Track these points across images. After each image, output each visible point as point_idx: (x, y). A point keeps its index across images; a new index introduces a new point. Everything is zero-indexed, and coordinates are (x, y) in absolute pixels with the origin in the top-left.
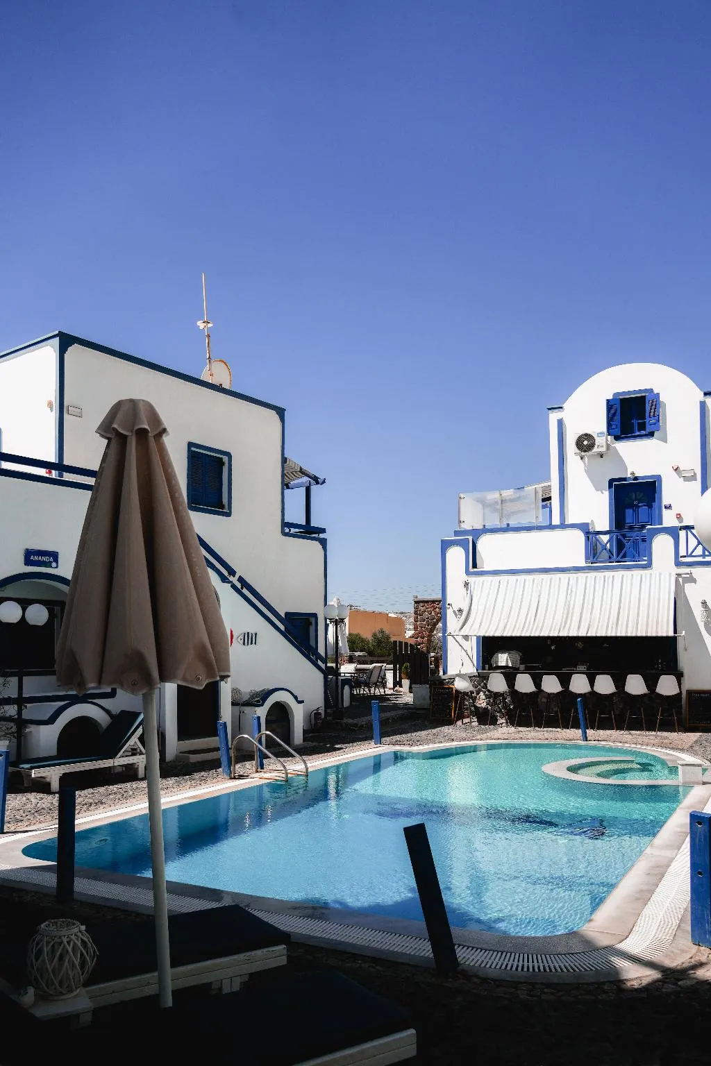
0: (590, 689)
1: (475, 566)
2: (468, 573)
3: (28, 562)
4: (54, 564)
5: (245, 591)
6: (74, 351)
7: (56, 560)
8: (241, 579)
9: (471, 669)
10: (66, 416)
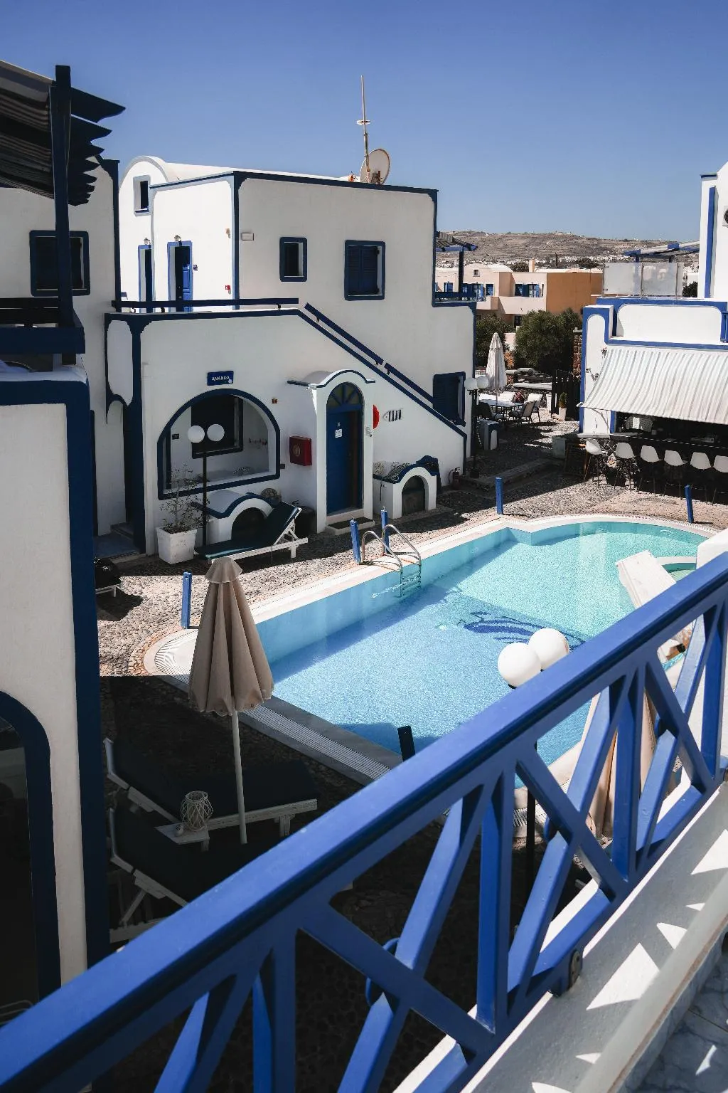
0: (709, 466)
1: (614, 334)
2: (607, 341)
3: (210, 383)
4: (230, 381)
5: (391, 376)
6: (247, 184)
7: (232, 378)
8: (388, 366)
9: (604, 430)
10: (240, 241)
